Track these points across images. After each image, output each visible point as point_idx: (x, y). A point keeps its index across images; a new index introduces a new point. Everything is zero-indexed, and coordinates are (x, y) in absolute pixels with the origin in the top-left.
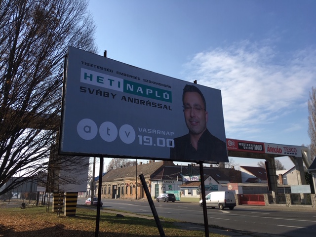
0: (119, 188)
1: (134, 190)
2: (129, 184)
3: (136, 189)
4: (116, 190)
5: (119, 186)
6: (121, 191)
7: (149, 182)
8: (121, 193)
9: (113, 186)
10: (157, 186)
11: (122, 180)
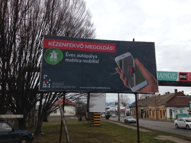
0: (145, 111)
1: (155, 113)
2: (151, 109)
3: (157, 113)
4: (143, 113)
5: (145, 110)
6: (146, 113)
7: (165, 108)
8: (146, 115)
9: (141, 110)
10: (171, 110)
11: (147, 106)
